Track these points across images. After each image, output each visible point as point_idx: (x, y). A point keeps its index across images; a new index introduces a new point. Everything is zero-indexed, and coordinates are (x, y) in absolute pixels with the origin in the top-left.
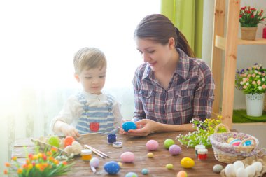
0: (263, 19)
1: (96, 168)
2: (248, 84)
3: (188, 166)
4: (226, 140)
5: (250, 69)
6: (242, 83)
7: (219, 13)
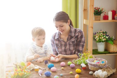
0: (103, 12)
1: (41, 74)
2: (98, 38)
3: (79, 72)
4: (93, 61)
5: (99, 32)
6: (95, 38)
7: (85, 10)
